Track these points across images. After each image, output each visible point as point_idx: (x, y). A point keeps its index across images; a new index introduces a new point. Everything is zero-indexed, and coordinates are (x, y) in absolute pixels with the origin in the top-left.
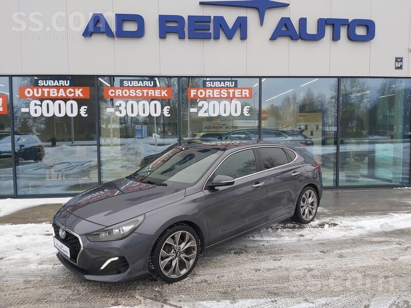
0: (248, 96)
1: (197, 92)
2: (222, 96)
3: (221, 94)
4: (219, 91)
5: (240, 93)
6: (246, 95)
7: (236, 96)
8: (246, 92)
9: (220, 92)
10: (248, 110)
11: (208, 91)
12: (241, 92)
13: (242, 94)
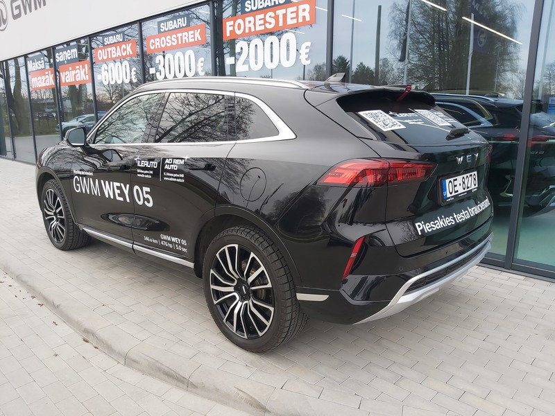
0: (308, 19)
1: (234, 26)
2: (267, 25)
3: (265, 22)
4: (262, 16)
5: (294, 15)
6: (304, 17)
7: (289, 22)
8: (304, 10)
9: (264, 19)
10: (308, 50)
11: (248, 19)
12: (297, 12)
13: (297, 17)
